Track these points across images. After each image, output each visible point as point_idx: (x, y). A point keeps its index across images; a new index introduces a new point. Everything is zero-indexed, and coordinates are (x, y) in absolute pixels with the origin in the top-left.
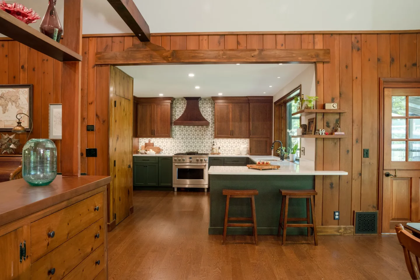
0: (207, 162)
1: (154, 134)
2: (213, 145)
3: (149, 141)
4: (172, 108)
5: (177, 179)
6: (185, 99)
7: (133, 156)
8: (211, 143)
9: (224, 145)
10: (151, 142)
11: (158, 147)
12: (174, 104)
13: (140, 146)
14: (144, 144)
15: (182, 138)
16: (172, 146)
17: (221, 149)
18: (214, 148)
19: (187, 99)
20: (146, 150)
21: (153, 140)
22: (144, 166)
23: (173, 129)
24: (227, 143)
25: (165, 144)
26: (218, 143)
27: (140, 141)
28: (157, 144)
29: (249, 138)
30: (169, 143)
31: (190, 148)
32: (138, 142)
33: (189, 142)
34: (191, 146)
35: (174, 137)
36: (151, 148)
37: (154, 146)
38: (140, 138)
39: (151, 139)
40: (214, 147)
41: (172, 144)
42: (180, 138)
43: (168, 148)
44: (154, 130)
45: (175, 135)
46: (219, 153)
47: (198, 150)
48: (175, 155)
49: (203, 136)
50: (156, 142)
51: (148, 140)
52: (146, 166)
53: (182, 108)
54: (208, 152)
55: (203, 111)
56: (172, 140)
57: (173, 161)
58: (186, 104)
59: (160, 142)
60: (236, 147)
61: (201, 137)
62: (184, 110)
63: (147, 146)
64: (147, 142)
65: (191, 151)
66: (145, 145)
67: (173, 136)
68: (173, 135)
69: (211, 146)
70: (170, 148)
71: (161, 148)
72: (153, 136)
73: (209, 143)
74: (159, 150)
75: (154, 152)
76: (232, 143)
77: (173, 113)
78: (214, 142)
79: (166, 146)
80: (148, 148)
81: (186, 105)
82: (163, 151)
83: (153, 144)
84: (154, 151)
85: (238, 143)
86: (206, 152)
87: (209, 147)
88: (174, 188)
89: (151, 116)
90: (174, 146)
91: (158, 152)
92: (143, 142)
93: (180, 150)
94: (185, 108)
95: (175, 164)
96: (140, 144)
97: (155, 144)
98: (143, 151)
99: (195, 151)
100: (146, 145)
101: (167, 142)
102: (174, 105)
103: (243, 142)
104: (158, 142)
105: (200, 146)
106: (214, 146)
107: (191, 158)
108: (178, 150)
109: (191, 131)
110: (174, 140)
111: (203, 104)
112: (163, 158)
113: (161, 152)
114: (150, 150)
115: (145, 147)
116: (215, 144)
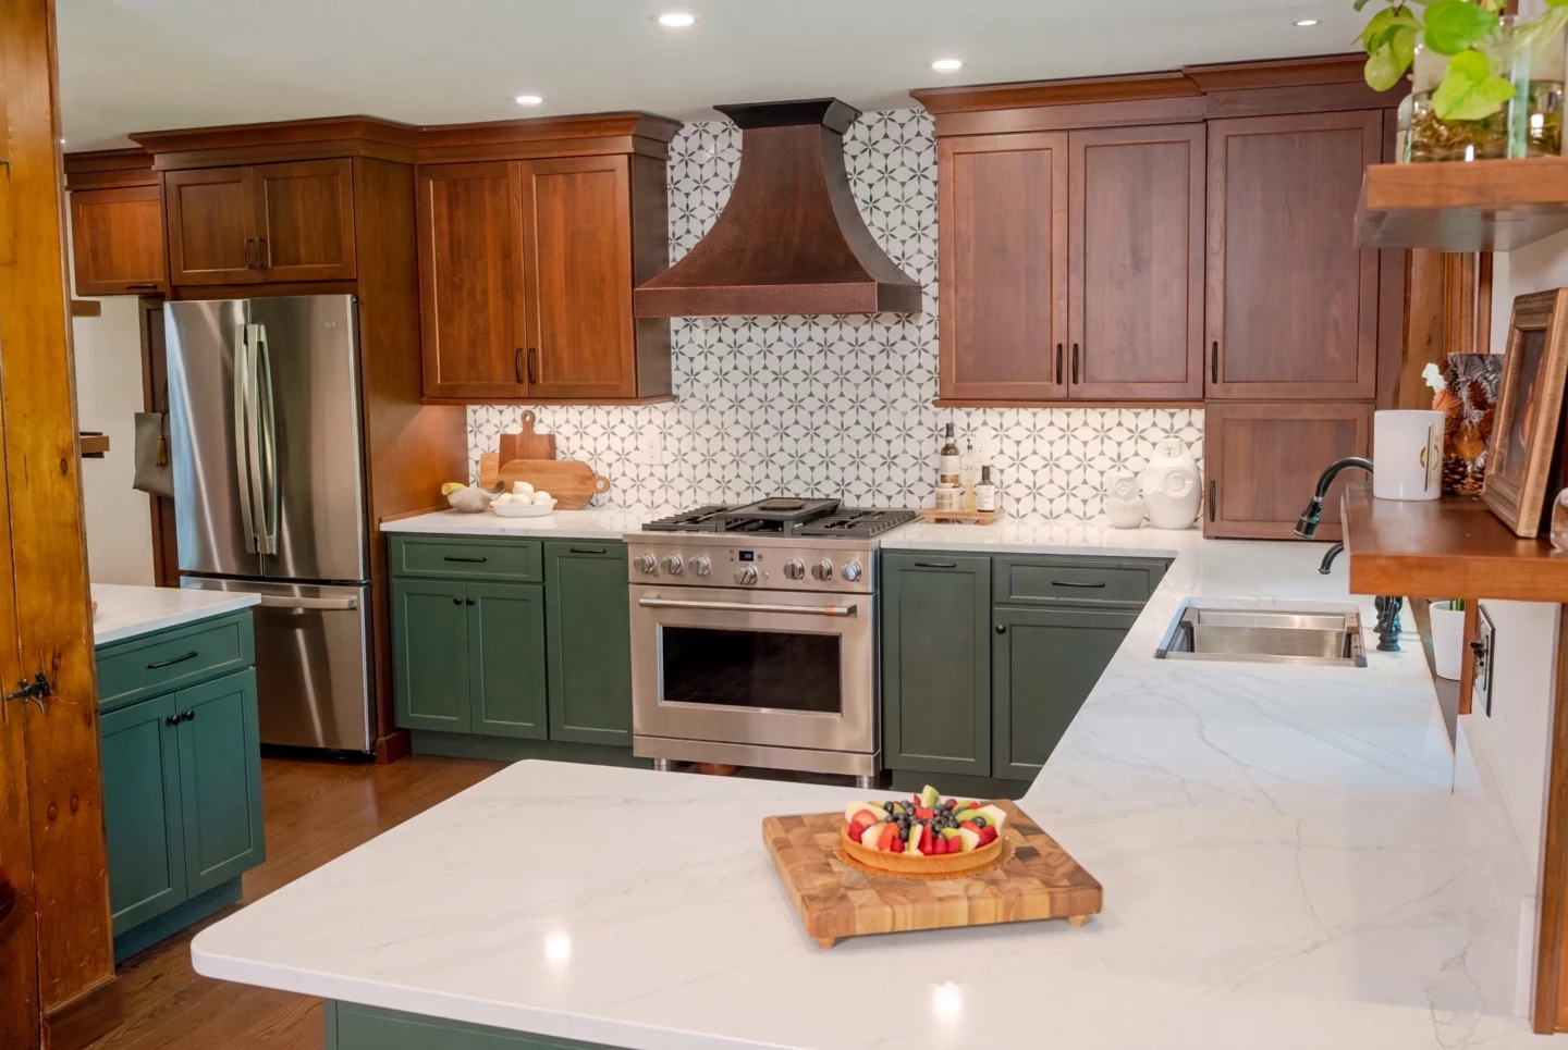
0: (866, 581)
1: (532, 381)
2: (948, 450)
3: (528, 426)
4: (659, 186)
5: (665, 703)
7: (385, 536)
8: (933, 434)
9: (1026, 448)
10: (540, 429)
11: (584, 465)
12: (675, 159)
13: (474, 455)
14: (495, 445)
15: (737, 403)
16: (668, 458)
17: (999, 478)
18: (951, 473)
19: (749, 116)
20: (499, 488)
21: (553, 419)
22: (457, 602)
23: (673, 338)
25: (630, 444)
26: (982, 436)
27: (470, 420)
28: (575, 443)
29: (1200, 400)
30: (651, 435)
31: (790, 472)
32: (463, 430)
33: (783, 432)
34: (798, 459)
35: (683, 393)
37: (560, 456)
38: (470, 409)
39: (536, 411)
40: (953, 464)
41: (671, 443)
42: (722, 404)
43: (644, 472)
44: (533, 351)
45: (693, 376)
46: (983, 517)
48: (645, 527)
49: (879, 388)
50: (567, 430)
51: (518, 416)
52: (470, 603)
54: (913, 504)
55: (872, 204)
56: (672, 418)
57: (633, 575)
59: (595, 430)
60: (1119, 460)
61: (865, 389)
63: (515, 455)
64: (516, 429)
66: (502, 446)
67: (674, 391)
68: (677, 378)
69: (934, 461)
70: (660, 472)
71: (602, 470)
72: (524, 389)
73: (919, 433)
75: (544, 496)
76: (1085, 433)
77: (670, 227)
78: (949, 428)
79: (635, 457)
80: (519, 470)
82: (615, 493)
83: (551, 438)
84: (550, 491)
85: (1135, 433)
86: (897, 504)
87: (921, 461)
90: (681, 457)
91: (575, 499)
92: (489, 429)
93: (724, 485)
95: (642, 596)
96: (471, 438)
97: (561, 443)
98: (479, 493)
99: (828, 490)
100: (509, 451)
101: (637, 432)
102: (675, 171)
103: (1171, 432)
104: (581, 432)
105: (857, 459)
106: (951, 460)
107: (752, 553)
108: (710, 484)
109: (796, 350)
110: (685, 417)
111: (870, 147)
112: (573, 551)
113: (603, 497)
114: (519, 485)
115: (502, 464)
116: (957, 445)
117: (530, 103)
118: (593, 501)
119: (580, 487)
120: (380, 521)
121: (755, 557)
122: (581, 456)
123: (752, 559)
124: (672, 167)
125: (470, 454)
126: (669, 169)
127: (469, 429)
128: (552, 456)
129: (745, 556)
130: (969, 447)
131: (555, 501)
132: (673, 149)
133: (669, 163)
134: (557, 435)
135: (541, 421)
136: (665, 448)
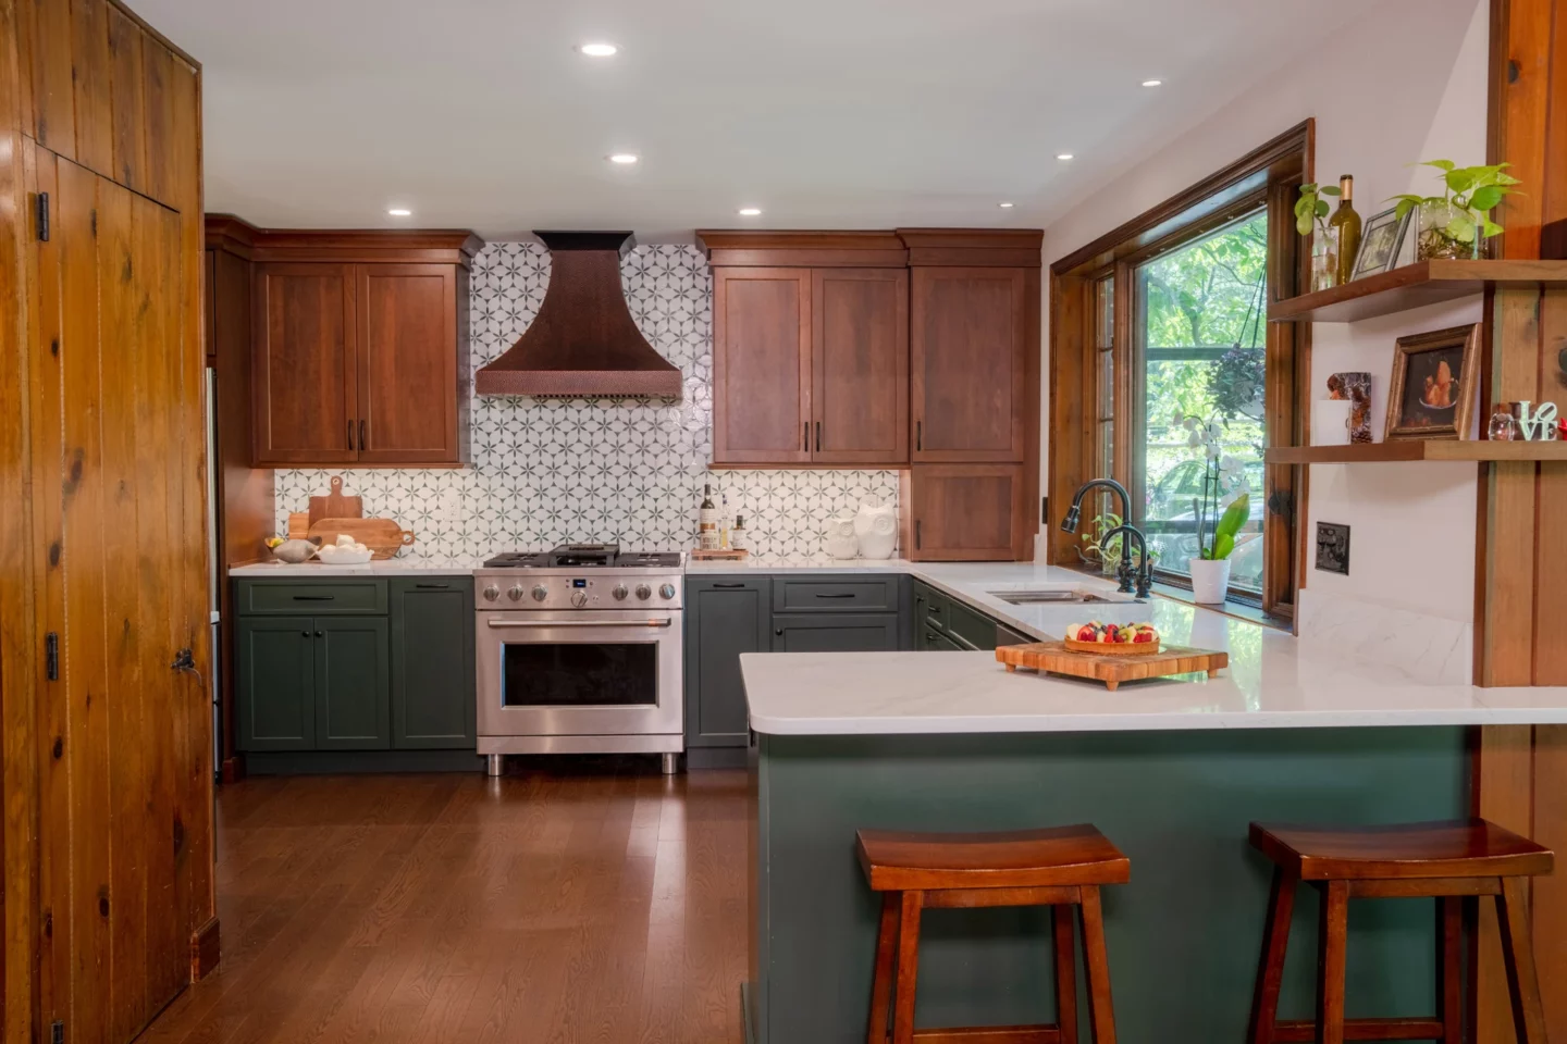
0: (678, 600)
1: (362, 447)
2: (706, 505)
3: (336, 489)
4: (463, 293)
5: (505, 708)
6: (539, 247)
7: (234, 581)
8: (693, 493)
9: (763, 503)
10: (347, 492)
11: (389, 523)
12: (477, 271)
13: (281, 516)
14: (303, 506)
15: (528, 470)
16: (466, 515)
17: (749, 525)
18: (709, 522)
19: (555, 240)
20: (318, 541)
21: (360, 482)
22: (305, 635)
23: (472, 416)
24: (783, 492)
25: (432, 504)
26: (731, 494)
27: (278, 483)
28: (380, 504)
29: (907, 464)
30: (452, 495)
31: (574, 524)
32: (270, 493)
33: (568, 493)
34: (579, 514)
35: (482, 461)
36: (346, 529)
37: (365, 516)
38: (279, 472)
39: (344, 477)
40: (711, 516)
41: (470, 504)
42: (515, 471)
43: (444, 527)
44: (363, 424)
45: (489, 449)
46: (736, 554)
47: (618, 535)
48: (487, 564)
49: (649, 458)
50: (373, 493)
51: (327, 480)
52: (318, 635)
53: (527, 294)
54: (674, 548)
55: (645, 316)
56: (471, 481)
57: (481, 602)
58: (548, 271)
59: (399, 493)
60: (833, 512)
61: (637, 459)
62: (536, 306)
63: (324, 515)
64: (324, 492)
65: (580, 539)
66: (311, 507)
67: (473, 460)
68: (475, 449)
69: (694, 514)
70: (459, 527)
71: (405, 526)
72: (353, 455)
73: (681, 493)
74: (390, 538)
75: (362, 547)
76: (808, 491)
78: (707, 488)
79: (436, 515)
80: (330, 527)
81: (545, 282)
82: (417, 546)
83: (358, 500)
84: (365, 543)
85: (845, 491)
86: (662, 548)
87: (681, 514)
88: (485, 757)
89: (341, 342)
90: (479, 514)
91: (385, 551)
92: (295, 493)
93: (516, 537)
94: (541, 294)
95: (487, 621)
96: (278, 502)
97: (367, 505)
98: (299, 547)
99: (605, 538)
100: (319, 511)
101: (438, 493)
102: (477, 281)
103: (871, 490)
104: (387, 494)
105: (630, 514)
106: (709, 512)
107: (584, 581)
108: (504, 536)
109: (579, 427)
110: (482, 481)
111: (642, 272)
112: (418, 586)
113: (404, 549)
114: (342, 537)
115: (312, 521)
116: (713, 501)
117: (400, 214)
118: (398, 554)
119: (388, 539)
120: (229, 567)
121: (588, 584)
122: (386, 515)
123: (584, 586)
124: (474, 278)
125: (277, 515)
126: (471, 279)
127: (277, 493)
128: (359, 515)
129: (580, 583)
130: (725, 502)
131: (372, 552)
132: (474, 263)
133: (471, 274)
134: (363, 498)
135: (348, 485)
136: (464, 507)
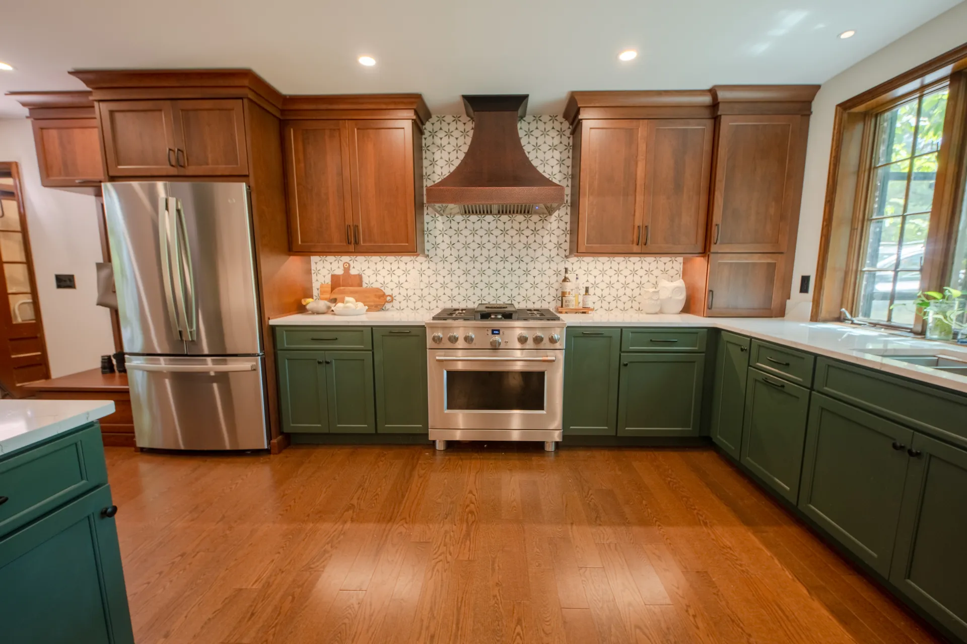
0: (562, 344)
1: (357, 243)
2: (565, 280)
3: (347, 270)
4: (418, 148)
5: (447, 411)
6: (465, 117)
7: (273, 328)
8: (557, 273)
9: (598, 280)
10: (353, 272)
11: (378, 290)
12: (427, 134)
13: (316, 285)
14: (328, 280)
15: (459, 259)
16: (423, 286)
17: (591, 291)
18: (568, 290)
19: (476, 103)
20: (335, 301)
21: (359, 264)
22: (319, 363)
23: (426, 226)
25: (403, 279)
26: (580, 272)
27: (313, 267)
28: (373, 279)
29: (704, 253)
30: (414, 273)
31: (485, 292)
32: (309, 272)
33: (482, 273)
34: (489, 285)
35: (431, 253)
36: (351, 294)
37: (364, 285)
38: (314, 259)
39: (351, 263)
40: (568, 286)
41: (425, 278)
42: (451, 259)
43: (410, 293)
44: (357, 227)
45: (436, 246)
46: (585, 310)
47: (511, 297)
48: (433, 317)
49: (530, 251)
50: (368, 272)
51: (341, 264)
52: (327, 363)
53: (457, 148)
54: (546, 306)
56: (425, 265)
57: (429, 343)
58: (471, 133)
59: (384, 272)
60: (640, 285)
61: (524, 252)
62: (462, 156)
63: (339, 285)
64: (340, 272)
65: (490, 300)
66: (332, 281)
67: (426, 252)
68: (427, 246)
69: (556, 286)
70: (419, 293)
71: (388, 292)
72: (352, 248)
73: (550, 272)
74: (379, 300)
75: (360, 304)
76: (626, 272)
77: (424, 169)
78: (566, 270)
79: (405, 285)
80: (343, 293)
81: (469, 140)
82: (395, 303)
83: (360, 277)
84: (364, 302)
85: (649, 272)
87: (549, 286)
88: (434, 442)
90: (430, 285)
91: (376, 306)
92: (324, 272)
93: (452, 298)
94: (465, 149)
95: (434, 357)
96: (314, 277)
97: (365, 279)
98: (322, 305)
99: (503, 300)
100: (337, 283)
101: (406, 272)
102: (427, 141)
103: (665, 271)
104: (376, 272)
105: (519, 285)
106: (567, 284)
107: (499, 331)
108: (445, 298)
109: (489, 232)
110: (432, 265)
111: (529, 133)
112: (391, 332)
113: (388, 306)
114: (347, 299)
115: (333, 289)
116: (570, 278)
118: (384, 308)
119: (377, 300)
121: (501, 332)
122: (376, 285)
123: (499, 334)
124: (425, 139)
125: (314, 285)
126: (423, 140)
127: (313, 272)
128: (360, 285)
129: (496, 332)
130: (577, 278)
131: (367, 307)
132: (425, 129)
133: (424, 136)
134: (363, 275)
135: (354, 268)
136: (421, 281)
